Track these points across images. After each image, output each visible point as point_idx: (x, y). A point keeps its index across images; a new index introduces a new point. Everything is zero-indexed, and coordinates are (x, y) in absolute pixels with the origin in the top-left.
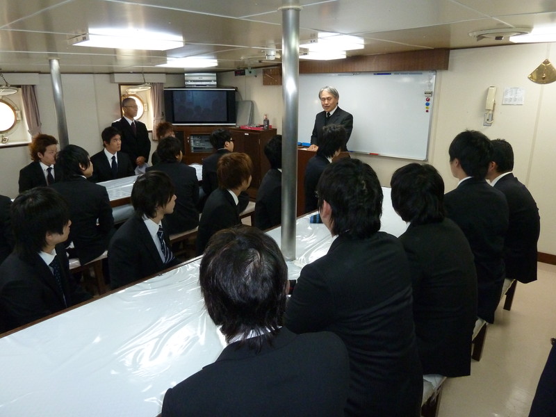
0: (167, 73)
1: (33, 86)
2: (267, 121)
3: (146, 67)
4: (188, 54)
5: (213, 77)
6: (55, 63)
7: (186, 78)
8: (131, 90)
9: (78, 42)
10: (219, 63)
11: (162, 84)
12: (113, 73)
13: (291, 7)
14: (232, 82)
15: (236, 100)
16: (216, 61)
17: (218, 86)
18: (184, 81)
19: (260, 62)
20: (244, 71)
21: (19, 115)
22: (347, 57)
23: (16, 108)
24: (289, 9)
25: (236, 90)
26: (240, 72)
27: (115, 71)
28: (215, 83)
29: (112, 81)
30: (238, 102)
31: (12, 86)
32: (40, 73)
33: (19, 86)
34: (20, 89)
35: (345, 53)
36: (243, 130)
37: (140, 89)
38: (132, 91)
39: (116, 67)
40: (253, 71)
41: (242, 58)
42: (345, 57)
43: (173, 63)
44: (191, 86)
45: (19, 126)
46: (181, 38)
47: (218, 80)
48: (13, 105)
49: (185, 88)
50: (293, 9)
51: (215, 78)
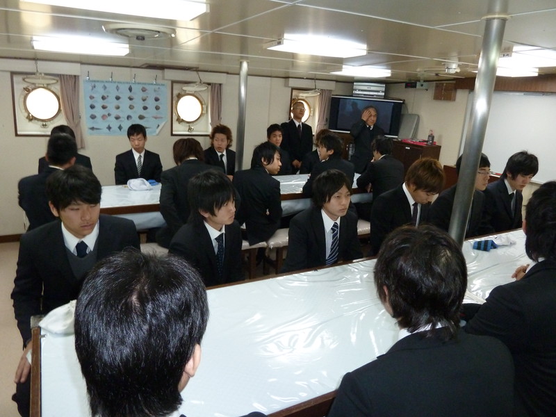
0: (337, 81)
1: (220, 85)
2: (432, 137)
3: (319, 73)
4: (365, 63)
5: (382, 87)
6: (245, 65)
7: (355, 87)
8: (301, 95)
9: (271, 46)
10: (392, 74)
11: (330, 91)
12: (288, 78)
13: (497, 16)
14: (400, 94)
15: (402, 113)
16: (390, 71)
17: (385, 97)
18: (353, 90)
19: (437, 75)
20: (416, 83)
21: (205, 109)
22: (539, 75)
23: (203, 103)
24: (494, 18)
25: (403, 103)
26: (411, 84)
27: (290, 76)
28: (383, 94)
29: (286, 85)
30: (403, 115)
31: (204, 83)
32: (228, 73)
33: (209, 84)
34: (210, 87)
35: (537, 70)
36: (403, 144)
37: (309, 94)
38: (303, 95)
39: (292, 72)
40: (425, 84)
41: (418, 70)
42: (536, 75)
43: (348, 71)
44: (358, 95)
45: (203, 119)
46: (364, 46)
47: (386, 92)
48: (201, 100)
49: (352, 96)
50: (498, 18)
51: (384, 89)
